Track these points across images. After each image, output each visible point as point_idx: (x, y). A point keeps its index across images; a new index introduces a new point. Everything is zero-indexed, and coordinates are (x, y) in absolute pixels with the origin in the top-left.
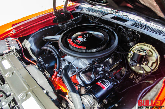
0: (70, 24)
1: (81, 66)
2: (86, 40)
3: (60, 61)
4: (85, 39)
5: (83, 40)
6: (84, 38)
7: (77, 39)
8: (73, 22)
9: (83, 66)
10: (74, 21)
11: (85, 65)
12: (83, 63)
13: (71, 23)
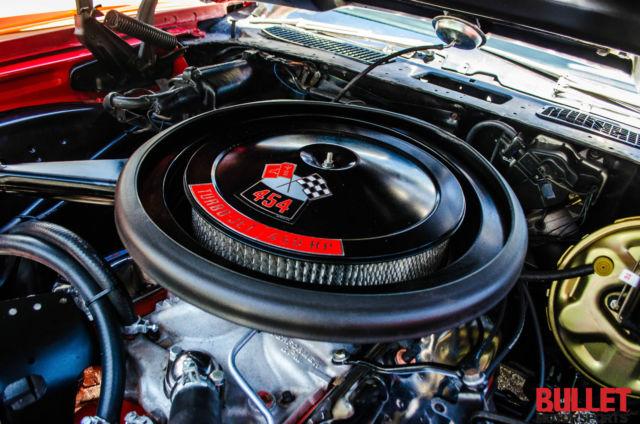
0: (183, 93)
1: (284, 374)
2: (327, 192)
3: (122, 341)
4: (322, 181)
5: (308, 191)
6: (311, 178)
7: (263, 187)
8: (200, 86)
9: (298, 376)
10: (208, 83)
11: (314, 370)
12: (299, 357)
13: (191, 88)
